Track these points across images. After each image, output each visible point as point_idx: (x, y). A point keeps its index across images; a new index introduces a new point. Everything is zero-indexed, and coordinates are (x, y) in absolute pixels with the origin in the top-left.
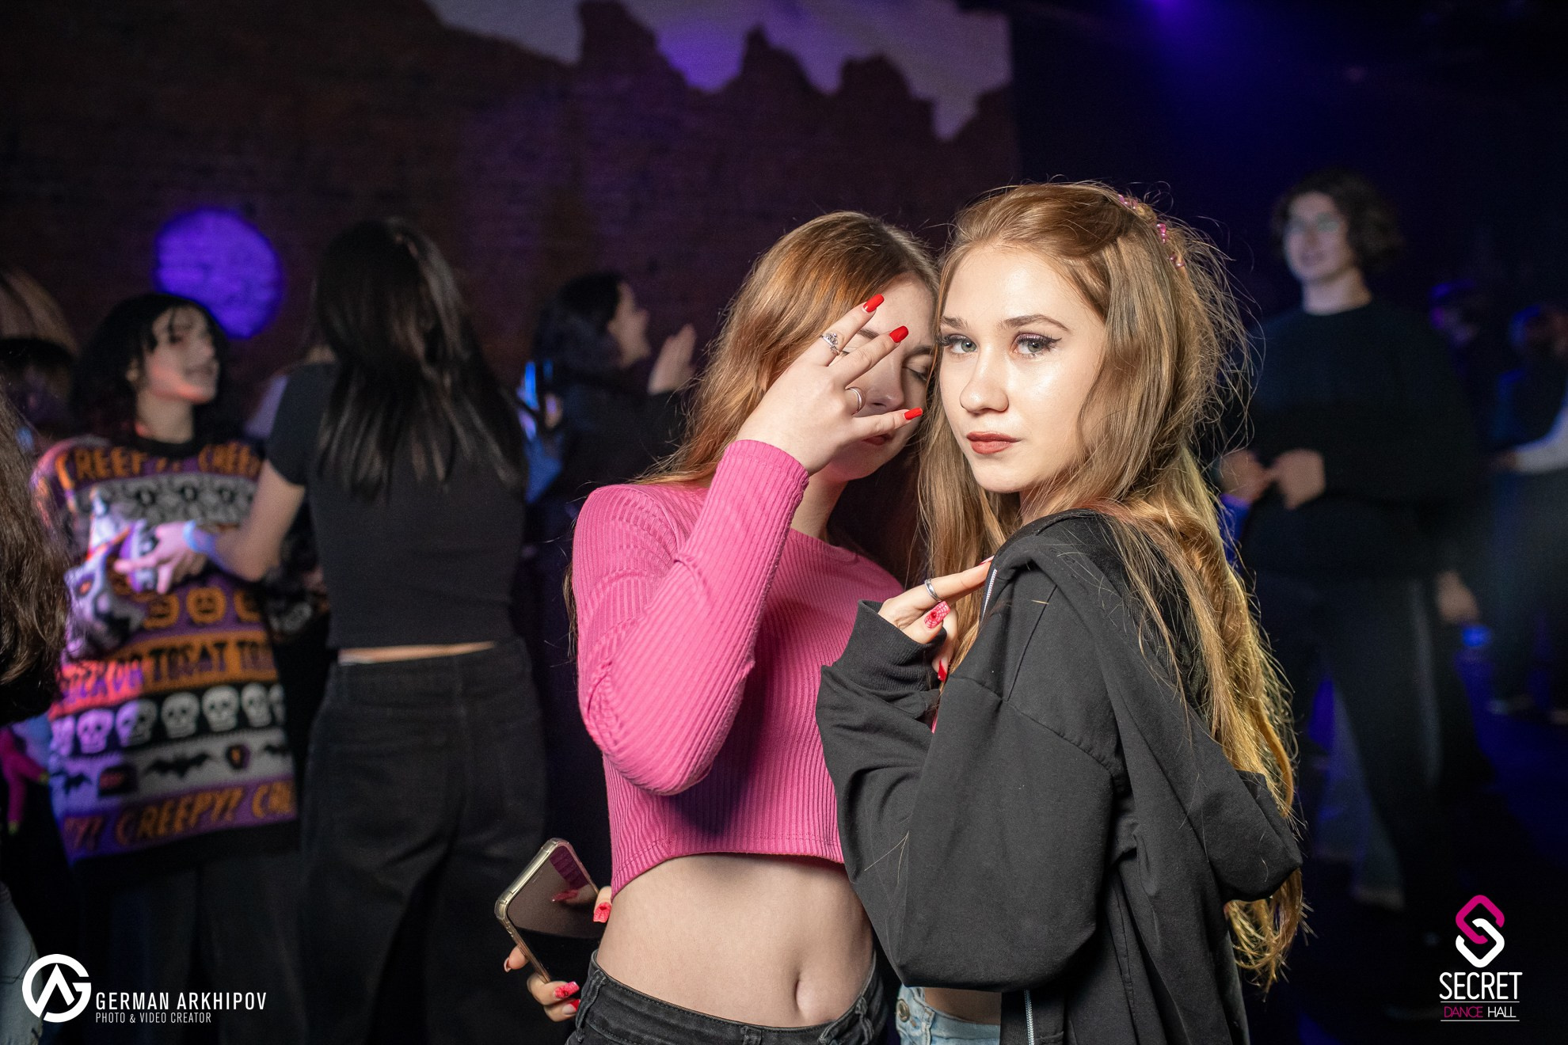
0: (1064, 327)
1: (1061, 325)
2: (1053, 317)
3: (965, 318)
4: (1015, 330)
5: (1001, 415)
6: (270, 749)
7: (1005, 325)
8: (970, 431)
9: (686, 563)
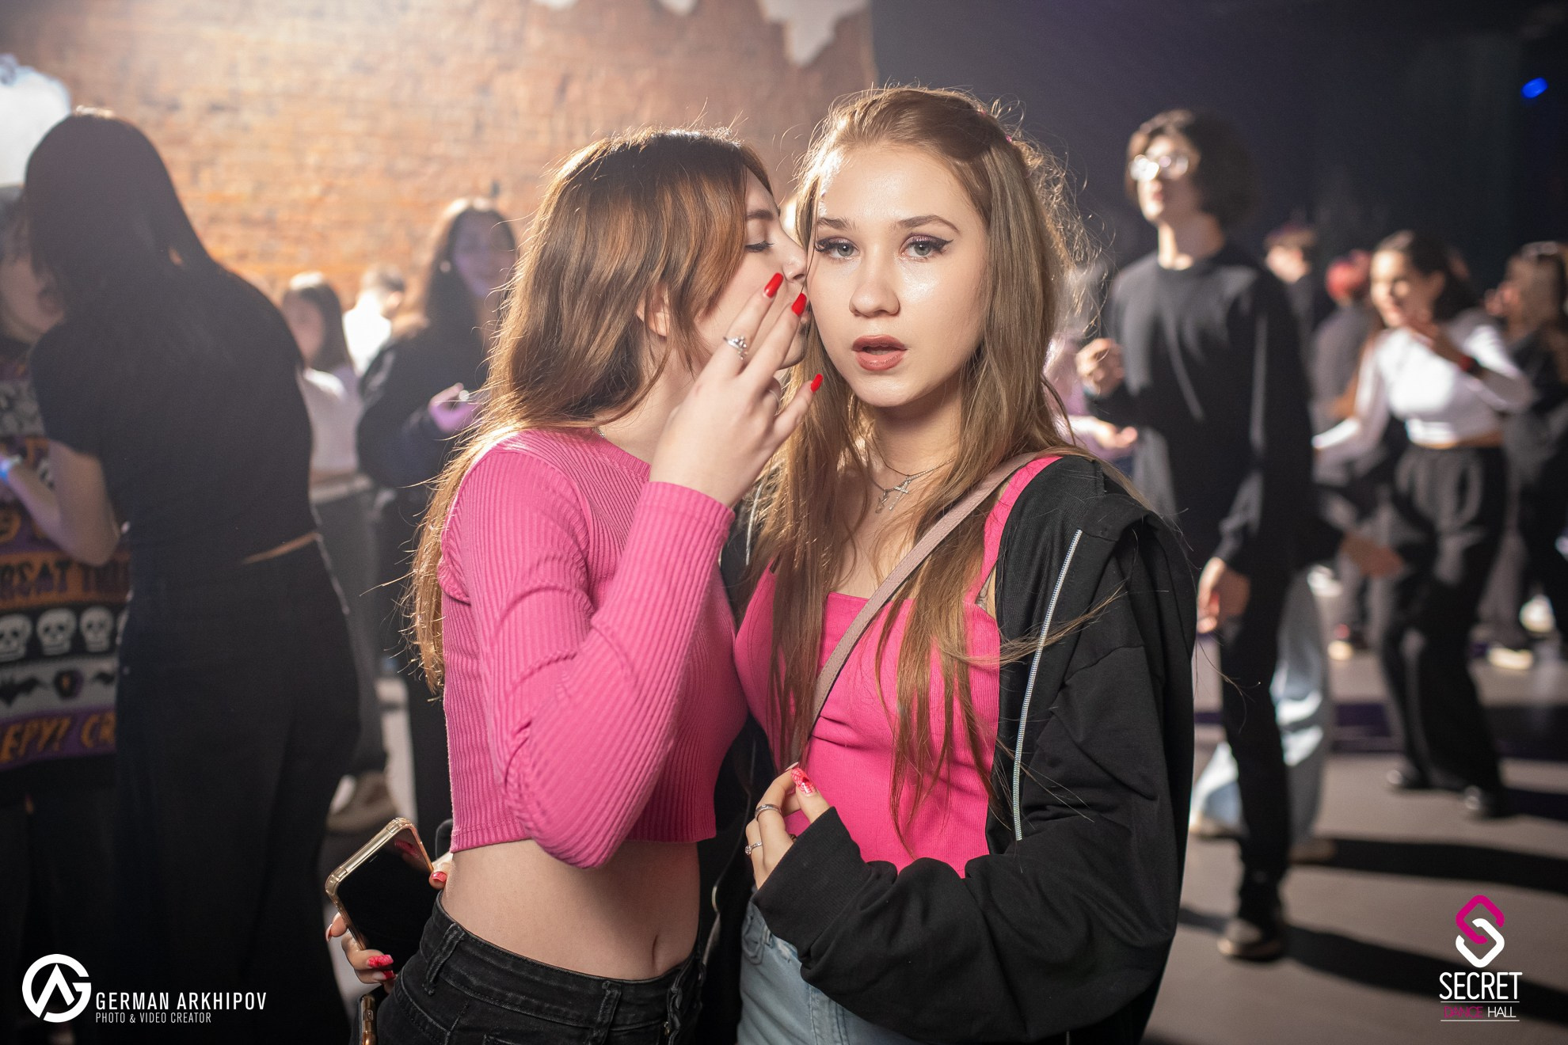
0: (955, 228)
1: (953, 227)
2: (946, 218)
3: (852, 219)
4: (907, 231)
5: (891, 319)
6: (104, 678)
7: (898, 226)
8: (858, 337)
9: (603, 632)
